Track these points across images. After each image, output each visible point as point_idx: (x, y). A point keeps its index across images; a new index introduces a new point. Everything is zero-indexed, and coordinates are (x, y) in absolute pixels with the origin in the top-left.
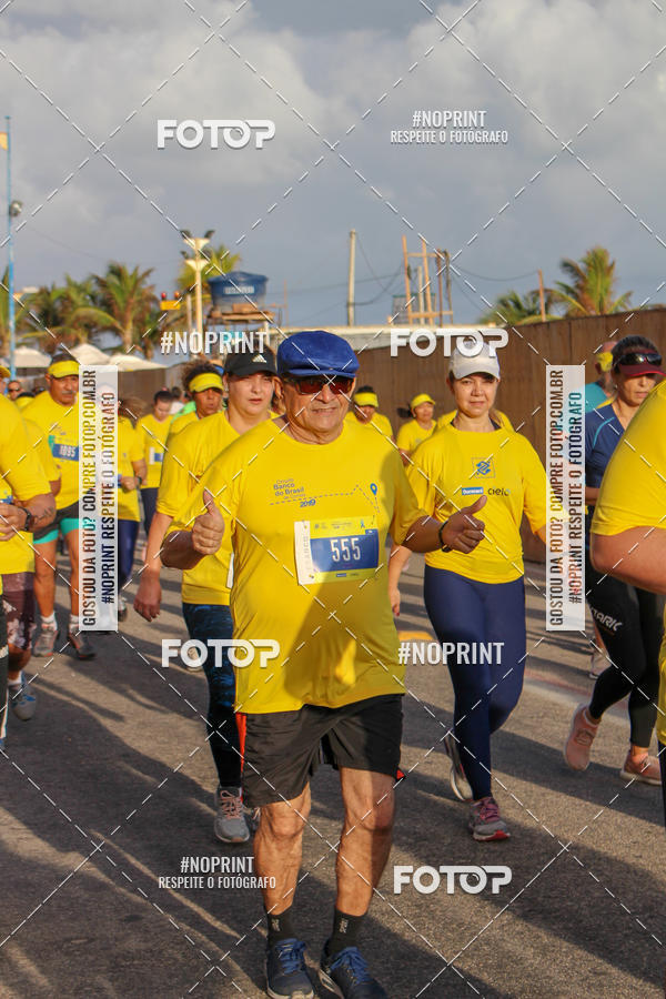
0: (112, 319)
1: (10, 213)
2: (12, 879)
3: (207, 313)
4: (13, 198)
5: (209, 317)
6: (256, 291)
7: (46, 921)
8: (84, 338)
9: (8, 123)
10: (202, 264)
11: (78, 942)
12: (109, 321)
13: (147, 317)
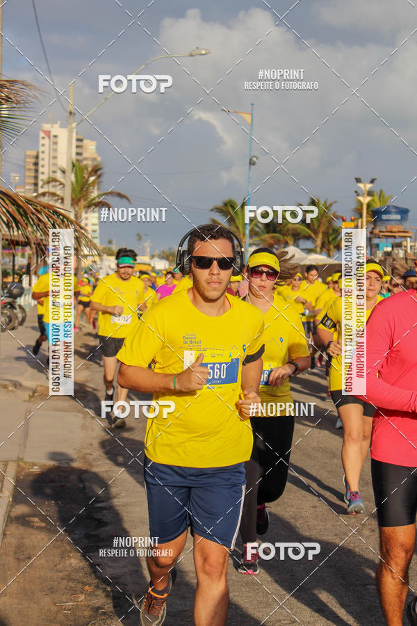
0: (310, 232)
1: (250, 163)
2: (244, 579)
3: (370, 230)
4: (253, 154)
5: (371, 233)
6: (402, 217)
7: (265, 607)
8: (291, 242)
9: (252, 108)
10: (368, 199)
11: (284, 622)
12: (307, 232)
13: (331, 231)
